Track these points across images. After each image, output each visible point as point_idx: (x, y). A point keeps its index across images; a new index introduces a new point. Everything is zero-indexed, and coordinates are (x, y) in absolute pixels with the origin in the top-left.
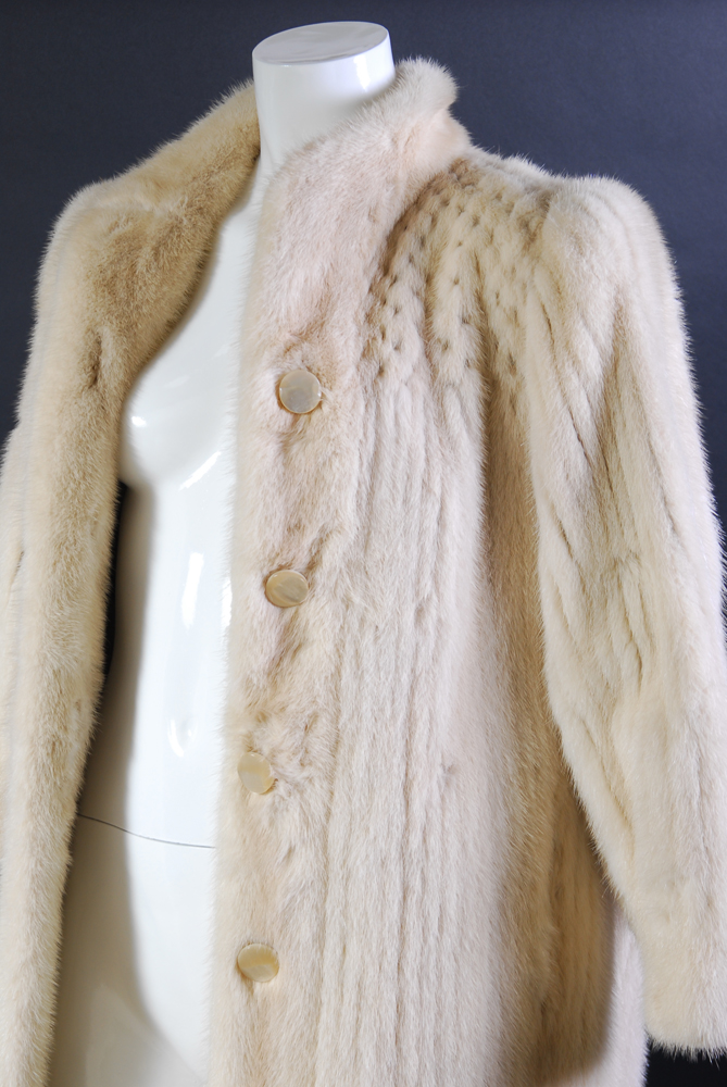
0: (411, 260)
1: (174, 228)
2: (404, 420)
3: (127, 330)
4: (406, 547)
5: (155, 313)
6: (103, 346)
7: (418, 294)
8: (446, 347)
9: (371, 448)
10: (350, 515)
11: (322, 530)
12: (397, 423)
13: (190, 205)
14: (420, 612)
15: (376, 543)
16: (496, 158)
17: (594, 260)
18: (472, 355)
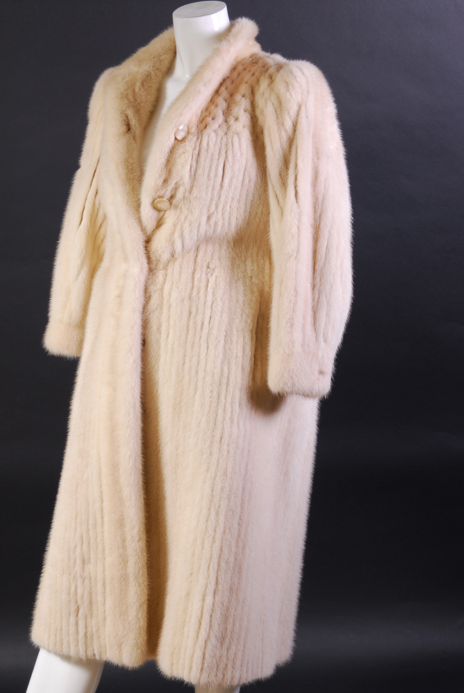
0: (226, 88)
1: (148, 75)
2: (211, 143)
3: (137, 111)
4: (207, 193)
5: (147, 107)
6: (129, 118)
7: (226, 101)
8: (237, 119)
9: (197, 152)
10: (187, 180)
11: (176, 183)
12: (208, 145)
13: (153, 67)
14: (209, 218)
15: (194, 190)
16: (269, 54)
17: (293, 94)
18: (246, 123)
